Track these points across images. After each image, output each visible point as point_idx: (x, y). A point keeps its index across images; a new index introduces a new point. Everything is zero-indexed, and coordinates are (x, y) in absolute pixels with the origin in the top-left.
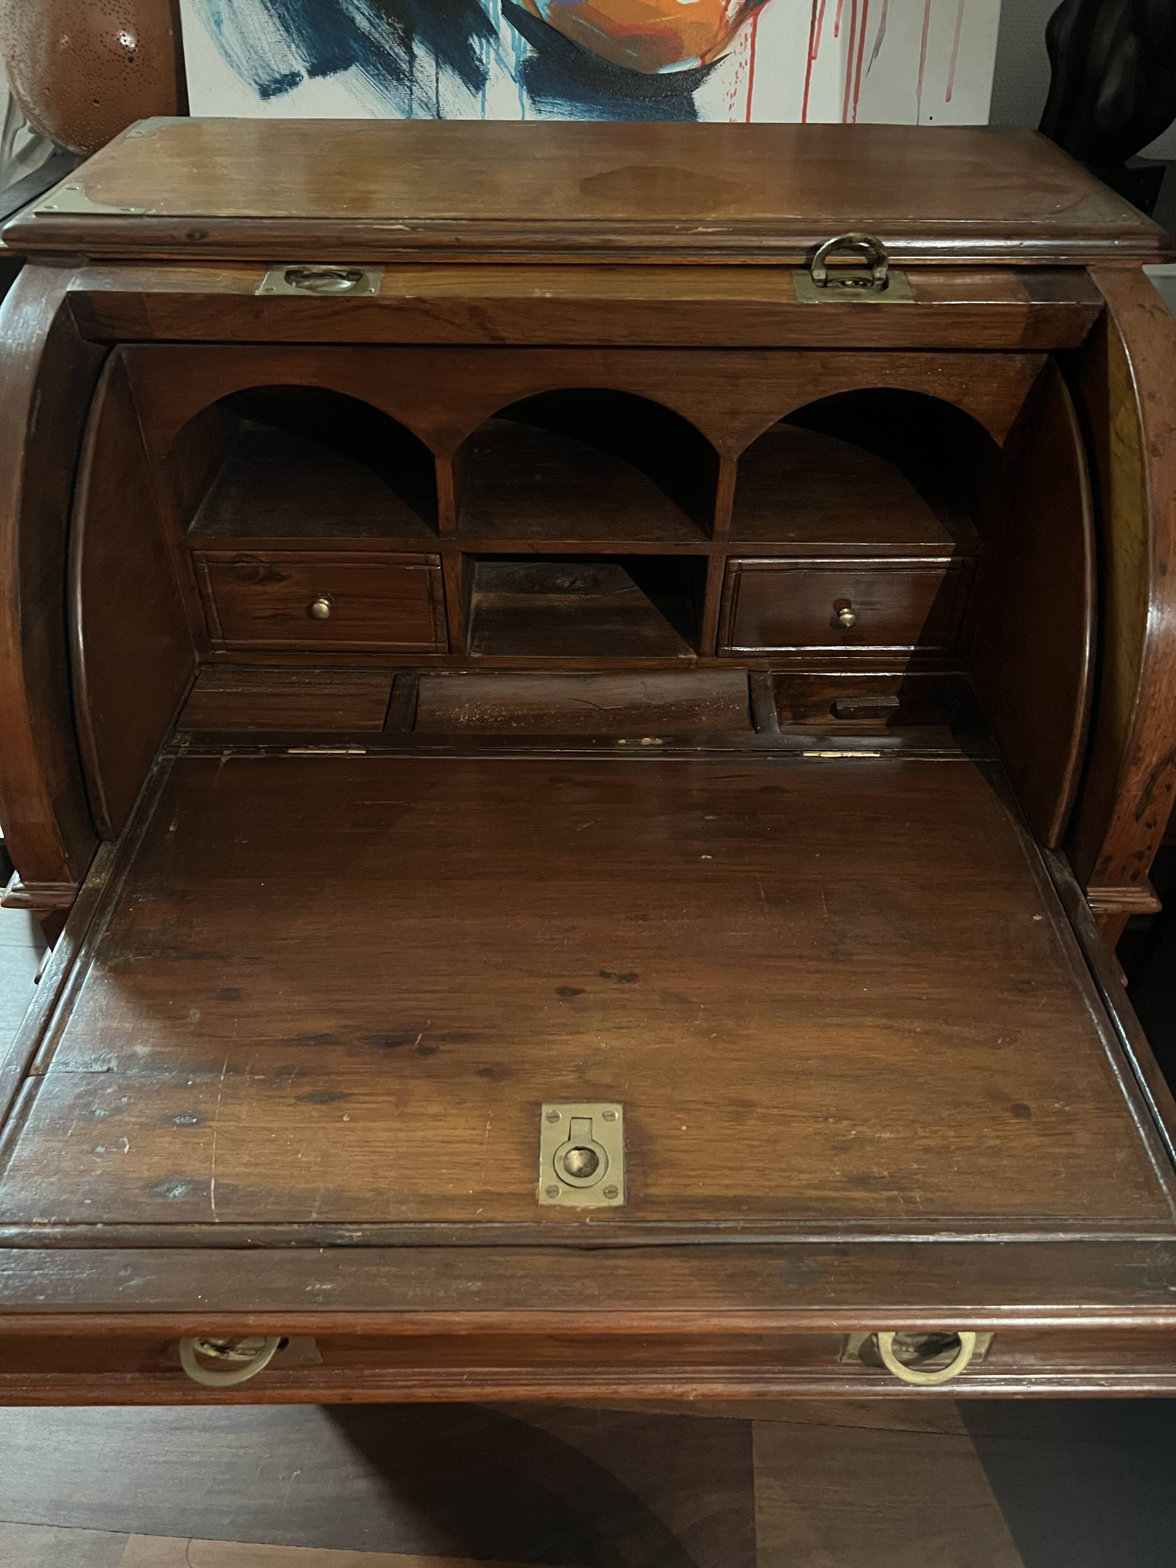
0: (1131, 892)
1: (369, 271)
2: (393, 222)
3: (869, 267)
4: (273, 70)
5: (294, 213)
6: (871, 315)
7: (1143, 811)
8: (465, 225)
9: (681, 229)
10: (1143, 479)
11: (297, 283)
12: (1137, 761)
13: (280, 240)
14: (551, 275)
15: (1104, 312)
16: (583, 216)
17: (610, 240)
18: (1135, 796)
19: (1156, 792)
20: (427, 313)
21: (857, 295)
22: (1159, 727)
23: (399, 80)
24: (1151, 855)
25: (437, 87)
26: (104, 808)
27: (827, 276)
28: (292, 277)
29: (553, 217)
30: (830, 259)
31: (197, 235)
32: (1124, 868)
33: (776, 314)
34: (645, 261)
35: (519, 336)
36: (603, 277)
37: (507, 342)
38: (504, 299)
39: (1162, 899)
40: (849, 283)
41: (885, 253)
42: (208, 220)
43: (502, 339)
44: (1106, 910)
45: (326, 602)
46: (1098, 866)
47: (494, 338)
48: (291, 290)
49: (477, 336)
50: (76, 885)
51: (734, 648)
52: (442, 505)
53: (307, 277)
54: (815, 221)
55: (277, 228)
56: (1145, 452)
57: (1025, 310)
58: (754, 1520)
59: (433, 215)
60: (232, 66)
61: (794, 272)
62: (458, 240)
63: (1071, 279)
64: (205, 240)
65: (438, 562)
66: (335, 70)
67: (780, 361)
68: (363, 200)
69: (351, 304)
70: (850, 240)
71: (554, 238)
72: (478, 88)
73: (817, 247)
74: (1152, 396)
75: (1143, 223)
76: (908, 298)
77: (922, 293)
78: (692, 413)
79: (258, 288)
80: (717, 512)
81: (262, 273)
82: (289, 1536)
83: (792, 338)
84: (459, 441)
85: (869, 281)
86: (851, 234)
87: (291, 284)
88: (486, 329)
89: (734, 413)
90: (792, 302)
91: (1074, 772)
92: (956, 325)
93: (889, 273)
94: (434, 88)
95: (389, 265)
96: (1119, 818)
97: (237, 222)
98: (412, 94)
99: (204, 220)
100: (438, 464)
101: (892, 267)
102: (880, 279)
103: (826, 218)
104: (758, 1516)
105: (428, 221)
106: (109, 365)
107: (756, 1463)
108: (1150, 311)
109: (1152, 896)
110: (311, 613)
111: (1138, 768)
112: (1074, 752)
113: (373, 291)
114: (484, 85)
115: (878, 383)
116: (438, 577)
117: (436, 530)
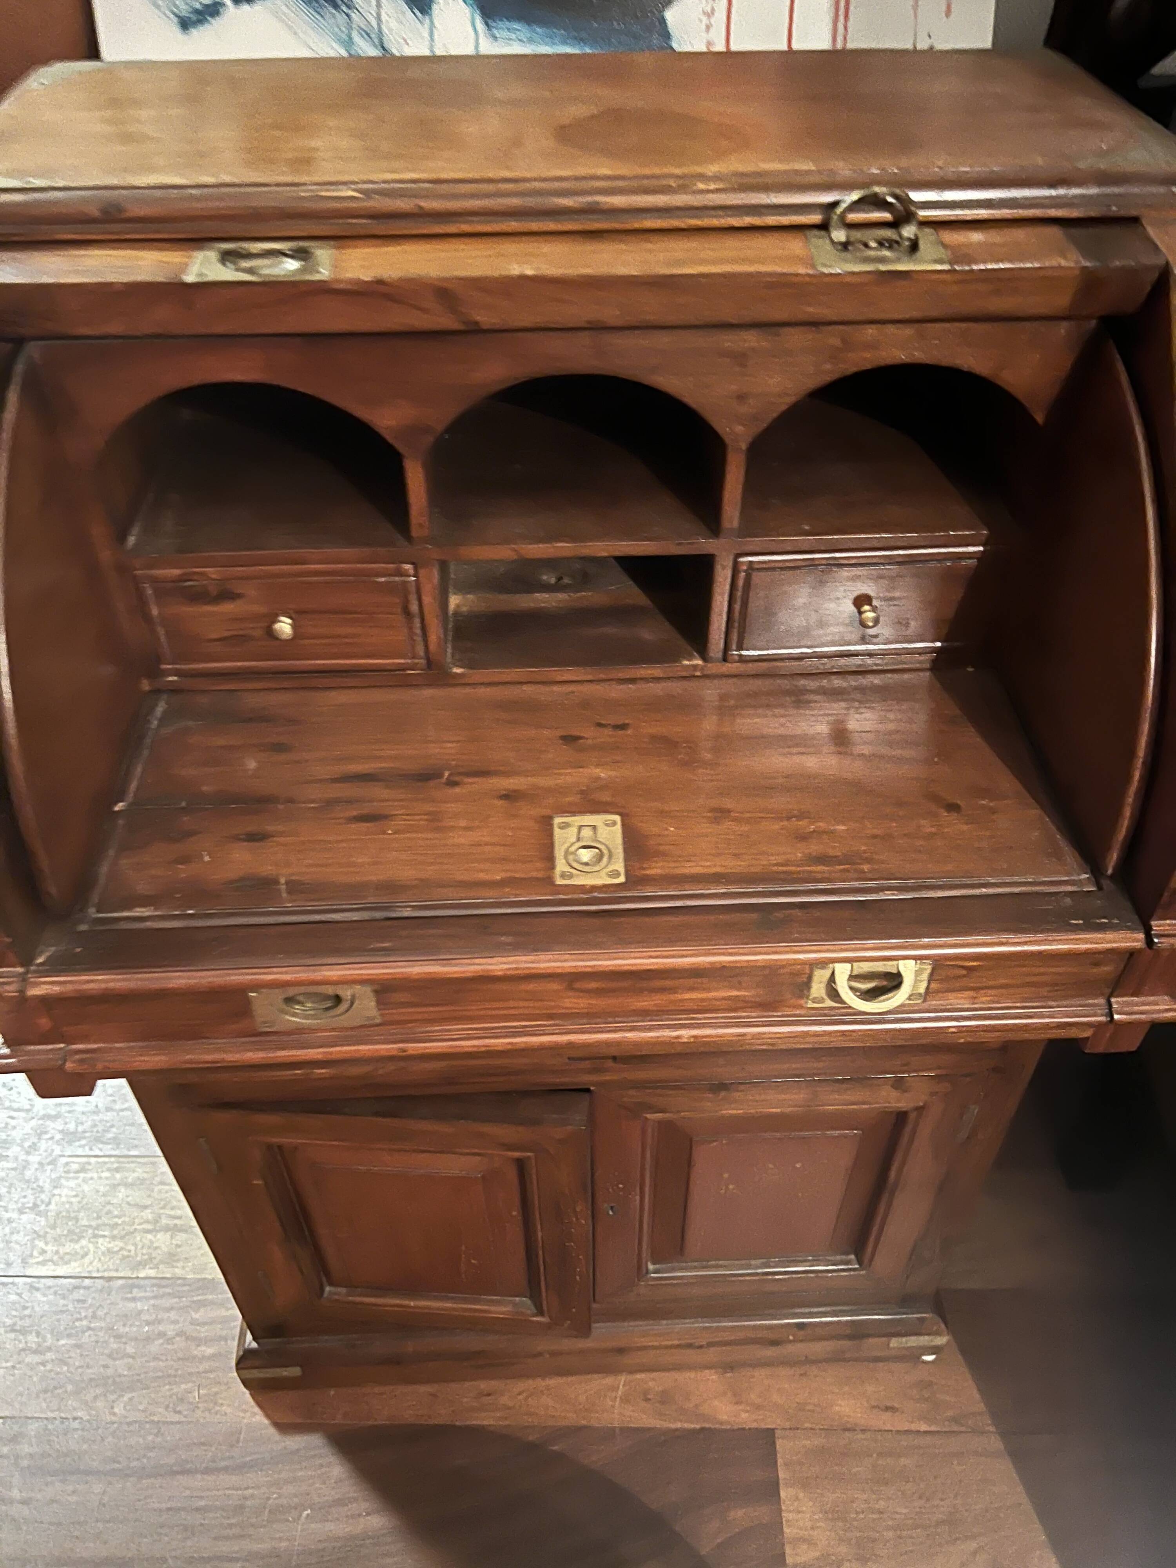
1: (318, 247)
2: (342, 187)
3: (894, 225)
5: (226, 180)
6: (902, 284)
8: (426, 189)
9: (677, 187)
11: (234, 264)
13: (211, 213)
14: (530, 246)
15: (1165, 271)
16: (562, 174)
17: (596, 202)
20: (389, 298)
21: (883, 260)
27: (848, 237)
28: (228, 257)
29: (528, 175)
30: (852, 217)
31: (112, 211)
33: (793, 285)
34: (638, 226)
35: (497, 320)
36: (589, 247)
37: (484, 327)
38: (478, 279)
40: (873, 245)
41: (913, 208)
42: (124, 191)
43: (475, 322)
44: (1171, 944)
45: (289, 621)
46: (1164, 899)
47: (467, 323)
48: (227, 274)
49: (446, 322)
51: (744, 653)
52: (414, 508)
53: (246, 257)
54: (831, 173)
55: (206, 200)
57: (1076, 272)
58: (782, 1535)
59: (389, 177)
61: (808, 233)
62: (421, 207)
63: (1124, 233)
64: (122, 215)
65: (412, 572)
67: (796, 338)
68: (304, 161)
69: (301, 288)
70: (876, 195)
71: (530, 202)
73: (835, 204)
76: (943, 263)
77: (959, 255)
78: (694, 400)
79: (188, 272)
80: (724, 506)
81: (192, 253)
83: (810, 312)
84: (429, 439)
85: (897, 242)
86: (877, 188)
87: (227, 267)
88: (458, 313)
89: (741, 397)
90: (811, 272)
91: (1136, 794)
92: (998, 292)
93: (919, 232)
95: (339, 239)
97: (159, 193)
99: (120, 191)
100: (407, 463)
101: (923, 224)
102: (909, 239)
103: (843, 169)
104: (786, 1530)
105: (383, 185)
106: (19, 367)
107: (781, 1475)
110: (271, 634)
112: (1137, 775)
113: (324, 273)
115: (902, 356)
116: (413, 589)
117: (408, 536)
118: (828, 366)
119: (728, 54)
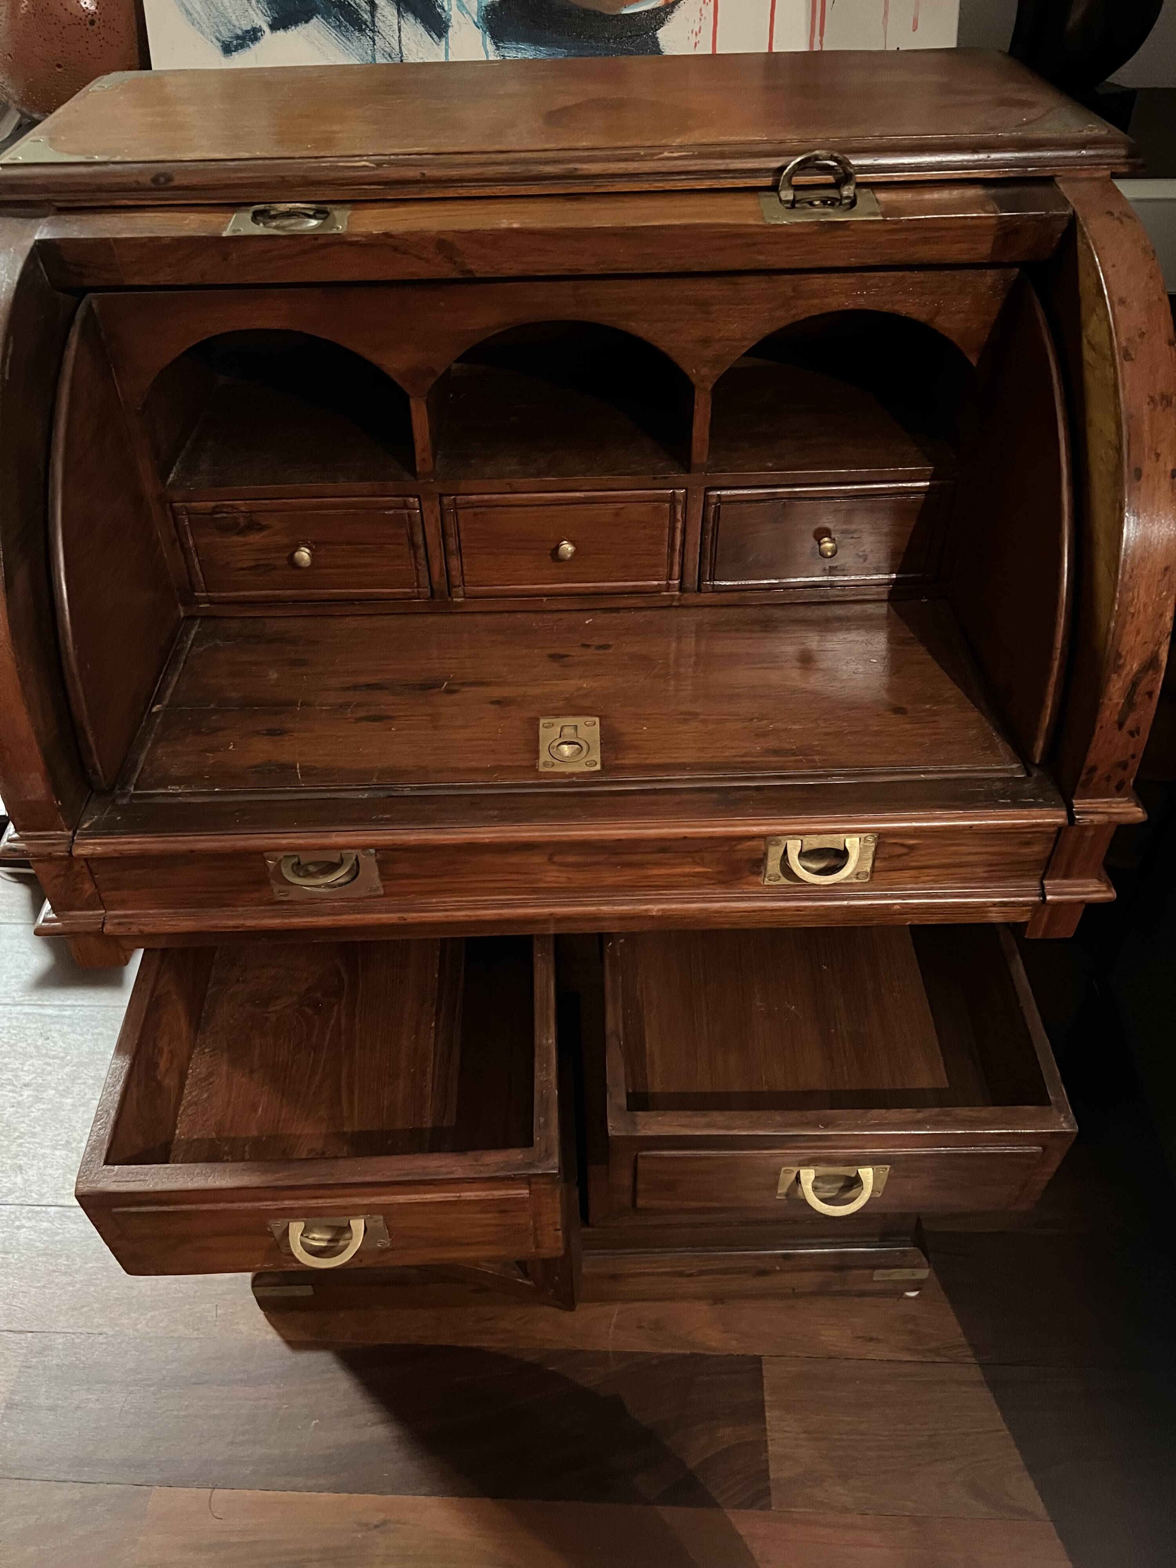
0: (1116, 803)
1: (336, 209)
2: (357, 159)
3: (837, 185)
4: (234, 26)
5: (258, 154)
6: (840, 233)
7: (1126, 718)
8: (429, 159)
9: (645, 155)
10: (1116, 386)
11: (265, 224)
12: (1118, 669)
13: (246, 181)
14: (518, 206)
15: (1073, 220)
16: (547, 146)
17: (576, 169)
18: (1118, 704)
19: (1138, 699)
20: (395, 249)
21: (825, 214)
22: (1138, 633)
23: (361, 30)
24: (1135, 765)
25: (399, 37)
26: (95, 757)
27: (794, 196)
28: (259, 218)
29: (517, 148)
30: (798, 180)
31: (162, 180)
32: (1108, 779)
33: (746, 235)
34: (612, 190)
35: (488, 269)
36: (569, 206)
37: (478, 275)
38: (471, 232)
39: (1147, 808)
40: (817, 203)
41: (851, 170)
42: (172, 164)
43: (470, 271)
44: (1092, 821)
45: (307, 550)
46: (1083, 777)
47: (463, 272)
48: (259, 229)
49: (446, 271)
50: (70, 833)
51: (717, 583)
52: (419, 446)
53: (274, 217)
54: (782, 142)
55: (240, 170)
56: (1117, 357)
57: (994, 221)
58: (767, 1452)
59: (397, 151)
60: (193, 24)
61: (761, 194)
62: (423, 175)
63: (1039, 191)
64: (170, 185)
65: (417, 505)
66: (296, 23)
67: (752, 286)
68: (328, 140)
69: (320, 241)
70: (815, 159)
71: (519, 169)
72: (440, 36)
73: (783, 168)
74: (1122, 302)
75: (1109, 132)
76: (876, 214)
77: (890, 210)
78: (664, 343)
79: (225, 229)
80: (694, 443)
81: (229, 215)
82: (310, 1483)
83: (762, 260)
84: (432, 381)
85: (837, 199)
86: (817, 152)
87: (258, 224)
88: (455, 263)
89: (706, 342)
90: (761, 223)
91: (1057, 684)
92: (926, 241)
93: (857, 191)
94: (397, 38)
95: (355, 203)
96: (1101, 727)
97: (201, 165)
98: (374, 44)
99: (168, 164)
100: (413, 404)
101: (859, 185)
102: (848, 197)
103: (792, 137)
104: (771, 1448)
105: (392, 157)
106: (80, 314)
107: (767, 1398)
108: (1118, 219)
109: (1138, 806)
110: (293, 564)
111: (1119, 675)
112: (1056, 664)
113: (341, 228)
114: (446, 32)
115: (849, 304)
116: (419, 518)
117: (414, 473)
118: (780, 313)
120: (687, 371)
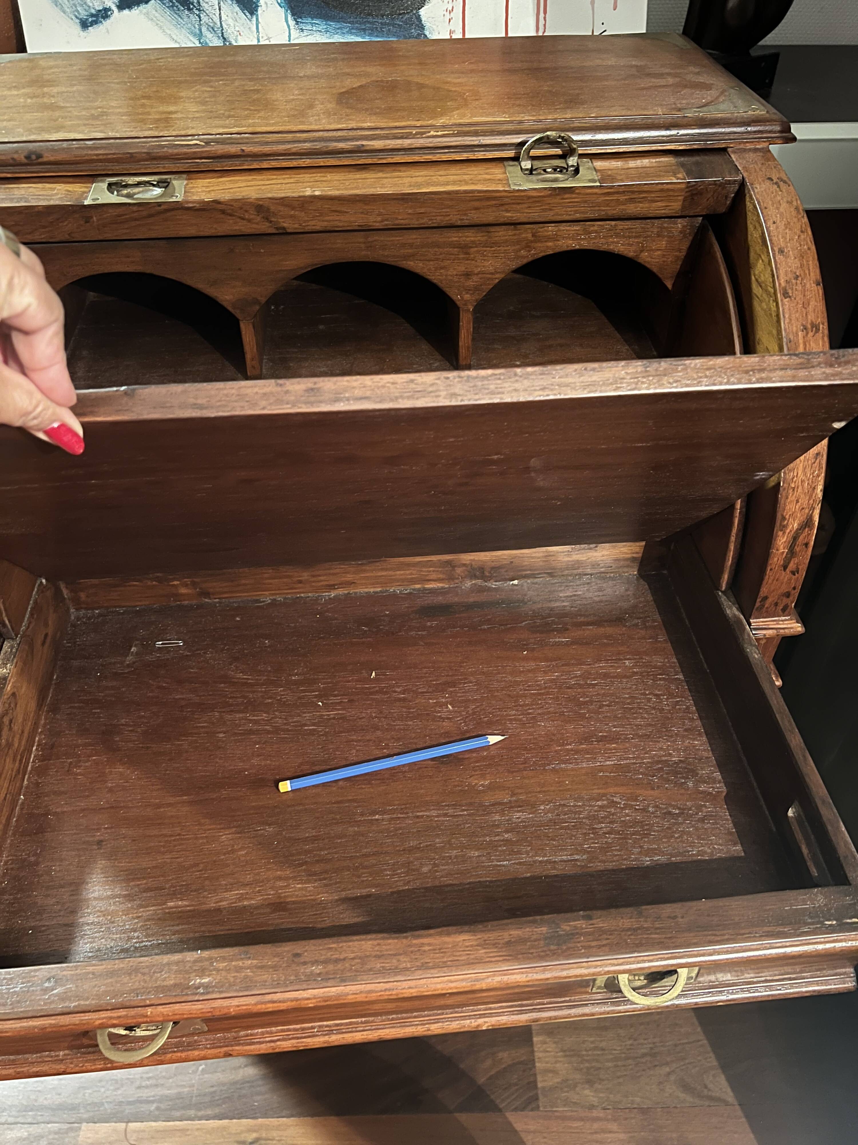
0: (782, 621)
1: (175, 179)
2: (190, 138)
3: (564, 157)
4: (89, 7)
5: (111, 134)
6: (567, 196)
7: (789, 563)
8: (247, 138)
9: (417, 134)
10: (778, 316)
11: (118, 191)
12: (783, 528)
13: (101, 157)
14: (318, 176)
15: (742, 184)
16: (340, 126)
17: (363, 145)
18: (783, 552)
19: (797, 549)
20: (223, 212)
21: (555, 180)
22: (797, 501)
23: (189, 9)
24: (796, 594)
25: (220, 14)
26: (4, 614)
27: (532, 165)
28: (113, 187)
29: (316, 128)
30: (534, 152)
31: (34, 157)
32: (776, 604)
33: (495, 198)
34: (392, 161)
35: (296, 226)
36: (359, 175)
37: (289, 231)
38: (282, 198)
39: (804, 624)
40: (549, 170)
41: (575, 146)
42: (41, 144)
43: (284, 228)
44: (765, 635)
46: (758, 604)
47: (277, 228)
48: (113, 198)
49: (264, 227)
52: (248, 356)
53: (126, 186)
54: (521, 122)
55: (97, 148)
56: (779, 295)
57: (683, 186)
58: (535, 1067)
59: (221, 130)
60: (57, 6)
61: (506, 163)
62: (243, 150)
63: (716, 159)
64: (40, 160)
66: (138, 4)
67: (501, 234)
68: (166, 120)
69: (163, 207)
70: (548, 137)
71: (318, 145)
72: (252, 14)
73: (523, 144)
74: (781, 251)
75: (767, 112)
76: (594, 181)
77: (605, 176)
78: (435, 277)
79: (86, 198)
80: (460, 350)
81: (89, 185)
82: (200, 1114)
83: (508, 216)
84: (257, 308)
85: (564, 168)
86: (548, 133)
87: (113, 193)
88: (271, 222)
89: (468, 275)
90: (506, 189)
91: (737, 535)
92: (632, 200)
93: (579, 161)
94: (218, 15)
95: (190, 173)
96: (771, 570)
97: (65, 145)
98: (200, 20)
99: (38, 144)
100: (242, 325)
101: (581, 156)
102: (573, 166)
103: (528, 118)
104: (537, 1064)
105: (218, 136)
108: (776, 183)
109: (798, 622)
111: (784, 533)
113: (179, 197)
114: (257, 11)
115: (574, 245)
117: (245, 375)
118: (523, 253)
119: (464, 40)
120: (454, 297)
